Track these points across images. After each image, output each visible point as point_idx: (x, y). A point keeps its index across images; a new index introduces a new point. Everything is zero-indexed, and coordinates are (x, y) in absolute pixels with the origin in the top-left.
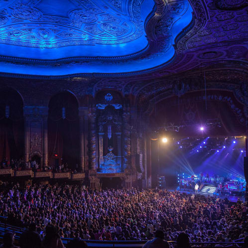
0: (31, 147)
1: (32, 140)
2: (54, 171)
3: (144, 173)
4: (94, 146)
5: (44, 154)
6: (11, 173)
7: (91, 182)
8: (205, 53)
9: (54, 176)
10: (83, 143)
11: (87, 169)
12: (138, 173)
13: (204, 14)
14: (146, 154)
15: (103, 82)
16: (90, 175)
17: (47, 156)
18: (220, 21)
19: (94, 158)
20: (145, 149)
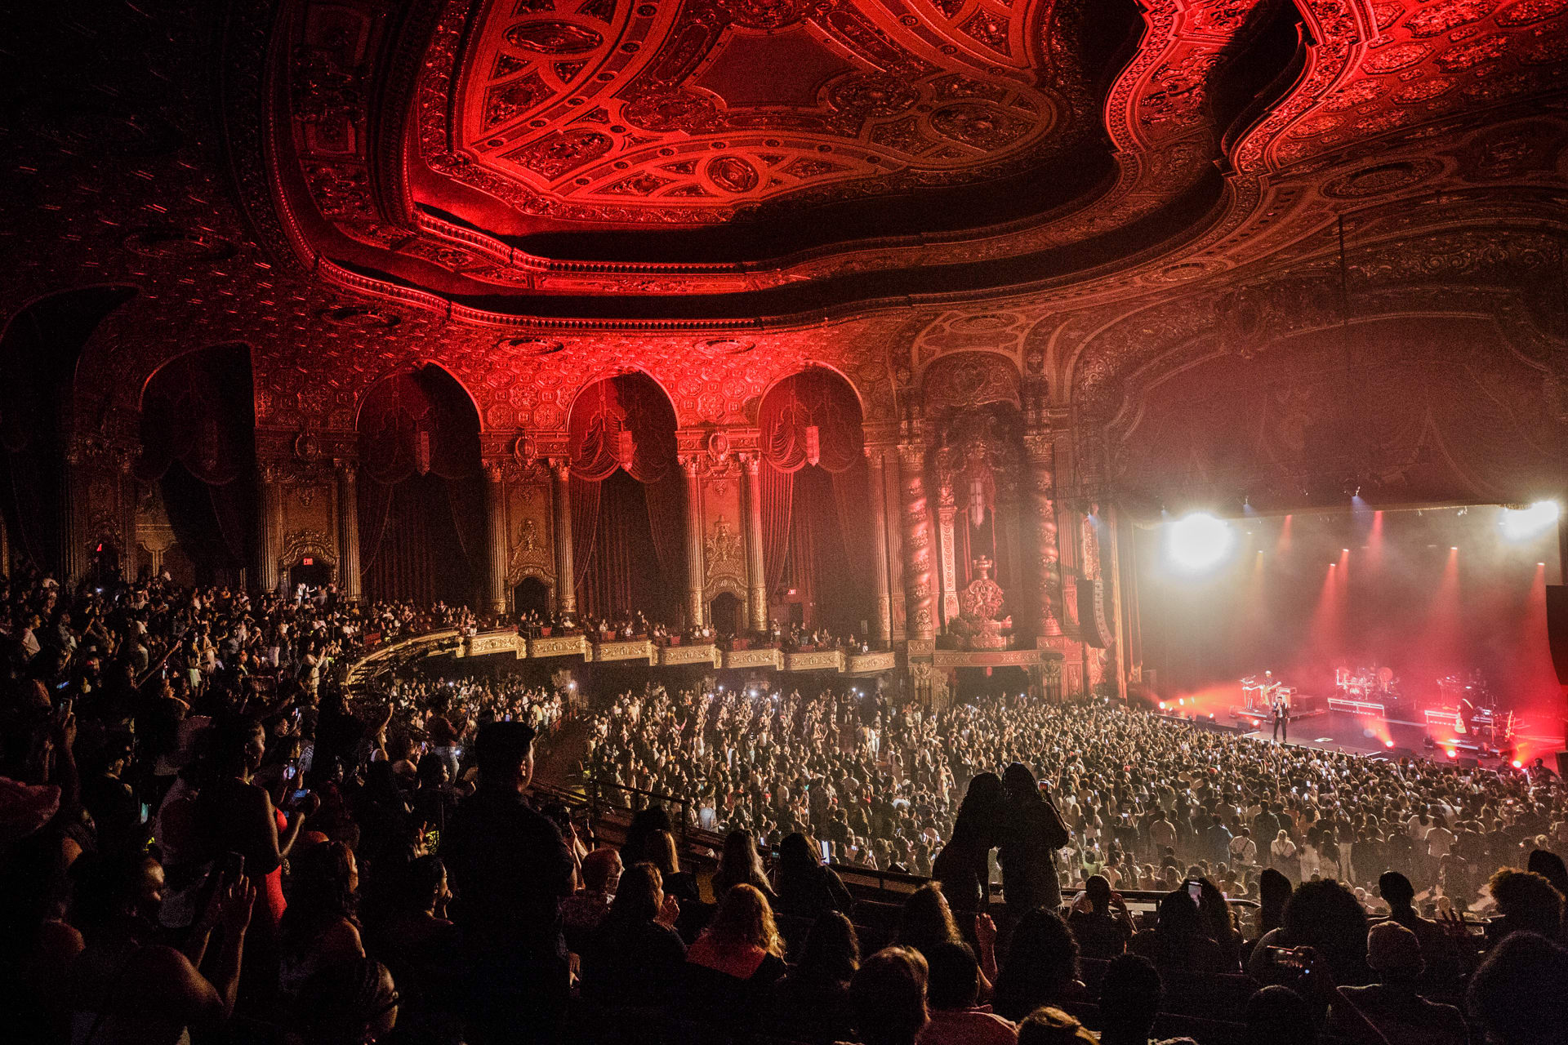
0: (707, 567)
1: (709, 542)
2: (788, 648)
3: (1112, 652)
4: (922, 555)
5: (751, 591)
6: (649, 654)
7: (917, 683)
8: (1357, 175)
9: (787, 663)
10: (885, 548)
11: (900, 636)
12: (1089, 649)
13: (1353, 19)
14: (1116, 583)
15: (946, 326)
16: (914, 660)
17: (761, 593)
18: (1429, 35)
19: (924, 598)
20: (1115, 562)
